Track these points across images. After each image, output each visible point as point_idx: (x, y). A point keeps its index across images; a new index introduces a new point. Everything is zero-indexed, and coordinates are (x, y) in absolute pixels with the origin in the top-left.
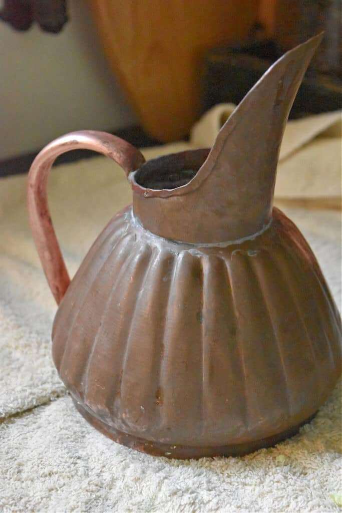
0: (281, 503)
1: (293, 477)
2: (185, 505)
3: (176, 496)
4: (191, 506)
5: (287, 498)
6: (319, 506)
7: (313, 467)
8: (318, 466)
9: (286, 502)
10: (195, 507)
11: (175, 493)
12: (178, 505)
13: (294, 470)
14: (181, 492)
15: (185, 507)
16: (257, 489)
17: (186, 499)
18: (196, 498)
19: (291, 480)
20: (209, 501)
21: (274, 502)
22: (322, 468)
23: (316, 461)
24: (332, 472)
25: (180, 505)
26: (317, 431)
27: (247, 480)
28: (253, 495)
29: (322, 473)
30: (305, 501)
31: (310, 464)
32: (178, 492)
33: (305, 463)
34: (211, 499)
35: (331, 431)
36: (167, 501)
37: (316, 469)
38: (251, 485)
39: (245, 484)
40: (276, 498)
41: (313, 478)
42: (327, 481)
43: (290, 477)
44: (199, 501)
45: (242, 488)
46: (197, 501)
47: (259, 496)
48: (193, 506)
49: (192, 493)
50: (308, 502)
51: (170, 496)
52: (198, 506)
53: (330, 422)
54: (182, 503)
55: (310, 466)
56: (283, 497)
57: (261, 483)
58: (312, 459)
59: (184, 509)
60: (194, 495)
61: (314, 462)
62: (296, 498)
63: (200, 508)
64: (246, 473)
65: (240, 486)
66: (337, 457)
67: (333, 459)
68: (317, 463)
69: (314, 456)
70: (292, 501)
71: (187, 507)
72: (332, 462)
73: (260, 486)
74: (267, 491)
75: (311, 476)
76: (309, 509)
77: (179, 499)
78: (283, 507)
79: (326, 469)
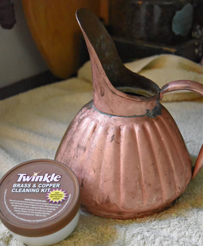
0: (182, 233)
1: (182, 222)
2: (140, 240)
3: (134, 237)
4: (143, 240)
5: (183, 231)
6: (199, 232)
7: (190, 216)
8: (192, 215)
9: (184, 233)
10: (145, 240)
11: (133, 236)
12: (137, 241)
13: (182, 219)
14: (136, 235)
15: (140, 241)
16: (168, 229)
17: (139, 237)
18: (144, 236)
19: (182, 223)
20: (150, 236)
21: (178, 234)
22: (194, 216)
23: (191, 213)
24: (199, 217)
25: (138, 241)
26: (185, 200)
27: (162, 226)
28: (167, 232)
29: (195, 218)
30: (192, 231)
31: (188, 215)
32: (135, 235)
33: (186, 215)
34: (150, 235)
35: (191, 199)
36: (131, 240)
37: (191, 217)
38: (165, 228)
39: (162, 228)
40: (179, 232)
41: (191, 221)
42: (197, 221)
43: (181, 222)
44: (146, 237)
45: (161, 230)
46: (145, 237)
47: (170, 232)
48: (144, 240)
49: (141, 234)
50: (193, 231)
51: (132, 238)
52: (146, 239)
53: (188, 196)
54: (138, 240)
55: (188, 216)
56: (181, 231)
57: (169, 226)
58: (188, 212)
59: (140, 242)
60: (142, 235)
61: (190, 214)
62: (187, 230)
63: (147, 240)
64: (161, 223)
65: (160, 230)
66: (199, 210)
67: (198, 211)
68: (191, 214)
69: (189, 211)
70: (186, 232)
71: (141, 241)
72: (198, 213)
73: (169, 227)
74: (173, 229)
75: (190, 220)
76: (195, 234)
77: (136, 238)
78: (183, 235)
79: (196, 216)
